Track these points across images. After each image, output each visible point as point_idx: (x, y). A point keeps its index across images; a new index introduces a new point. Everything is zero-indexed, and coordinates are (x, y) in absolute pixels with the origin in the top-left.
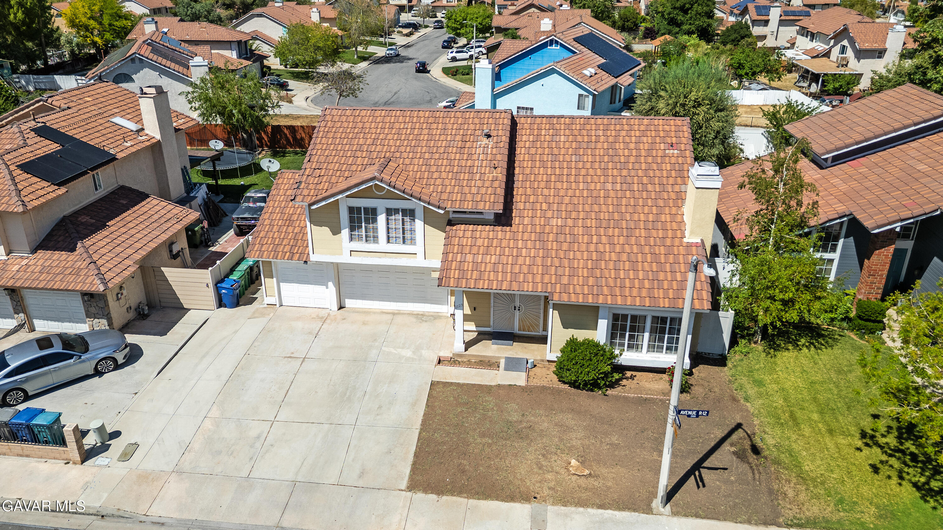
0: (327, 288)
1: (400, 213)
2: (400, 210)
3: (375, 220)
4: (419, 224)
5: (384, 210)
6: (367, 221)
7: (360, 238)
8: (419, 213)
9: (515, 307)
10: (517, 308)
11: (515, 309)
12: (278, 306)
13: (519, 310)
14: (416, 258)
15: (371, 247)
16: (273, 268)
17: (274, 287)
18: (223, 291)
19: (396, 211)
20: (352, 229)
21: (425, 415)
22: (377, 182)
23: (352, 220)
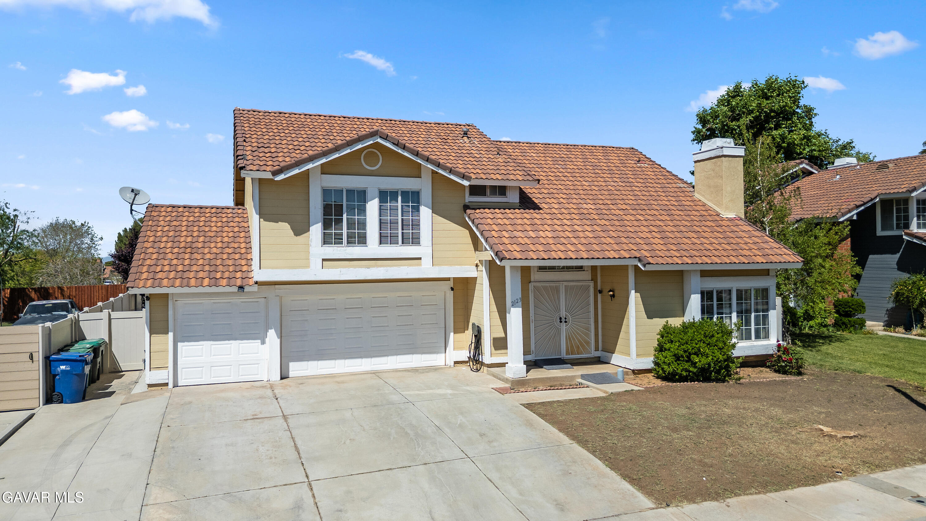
0: (263, 343)
1: (400, 198)
2: (400, 193)
3: (362, 210)
4: (425, 213)
5: (377, 193)
6: (351, 210)
7: (338, 240)
8: (426, 195)
9: (561, 318)
10: (563, 320)
11: (561, 322)
12: (171, 385)
13: (566, 322)
14: (421, 265)
15: (356, 251)
16: (171, 313)
17: (167, 351)
18: (63, 367)
19: (394, 195)
20: (327, 225)
21: (560, 430)
22: (379, 140)
23: (326, 209)
